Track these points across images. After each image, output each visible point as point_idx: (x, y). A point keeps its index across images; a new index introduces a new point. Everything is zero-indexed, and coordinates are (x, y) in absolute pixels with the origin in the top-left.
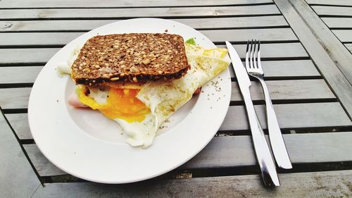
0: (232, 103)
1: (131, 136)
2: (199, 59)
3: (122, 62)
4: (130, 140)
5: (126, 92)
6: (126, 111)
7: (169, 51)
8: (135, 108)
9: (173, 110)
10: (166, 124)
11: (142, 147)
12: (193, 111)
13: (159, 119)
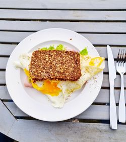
0: (103, 88)
1: (54, 103)
2: (87, 67)
3: (51, 70)
4: (53, 104)
5: (52, 83)
6: (51, 91)
7: (73, 65)
8: (55, 90)
9: (72, 92)
10: (68, 98)
11: (59, 108)
12: (82, 93)
13: (66, 96)
